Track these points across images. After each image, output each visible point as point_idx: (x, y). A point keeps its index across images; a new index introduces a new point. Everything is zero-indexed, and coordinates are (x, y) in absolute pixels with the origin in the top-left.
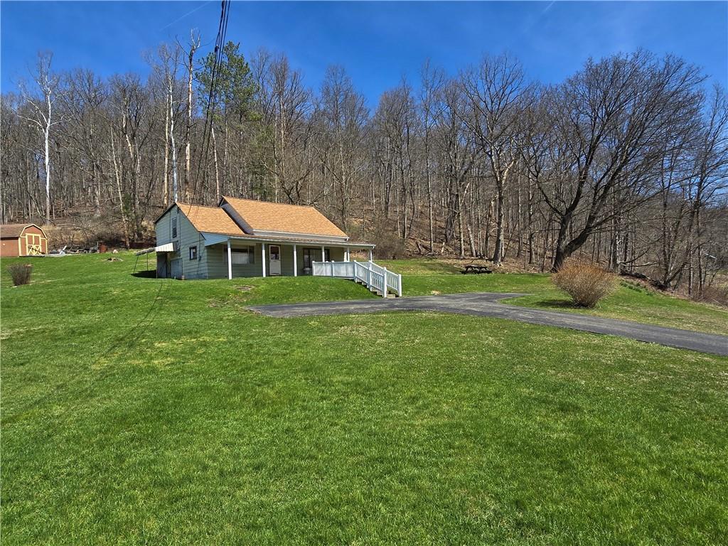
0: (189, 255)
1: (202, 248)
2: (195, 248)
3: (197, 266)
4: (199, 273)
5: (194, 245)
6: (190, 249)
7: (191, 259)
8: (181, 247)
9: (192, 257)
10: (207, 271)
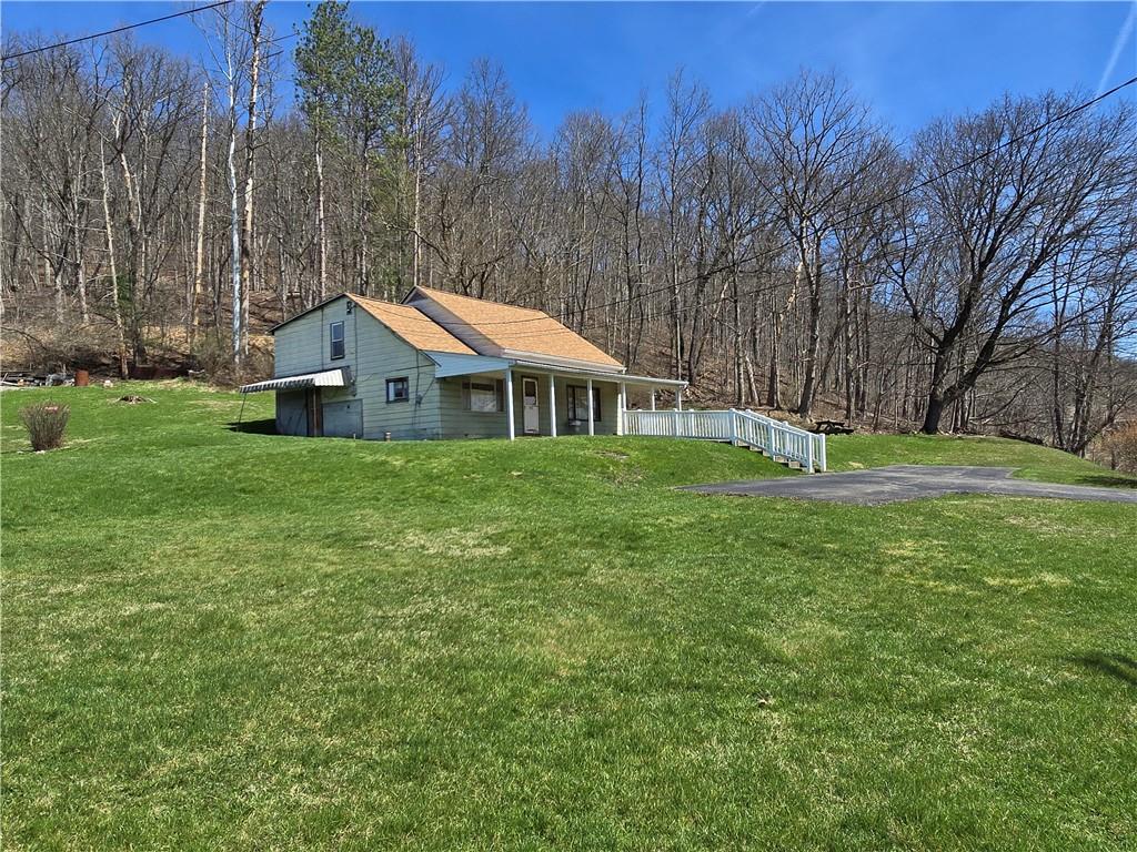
0: (384, 392)
1: (426, 381)
2: (403, 380)
3: (410, 414)
4: (417, 427)
5: (402, 374)
6: (388, 381)
7: (388, 402)
8: (359, 379)
9: (392, 397)
10: (439, 424)
